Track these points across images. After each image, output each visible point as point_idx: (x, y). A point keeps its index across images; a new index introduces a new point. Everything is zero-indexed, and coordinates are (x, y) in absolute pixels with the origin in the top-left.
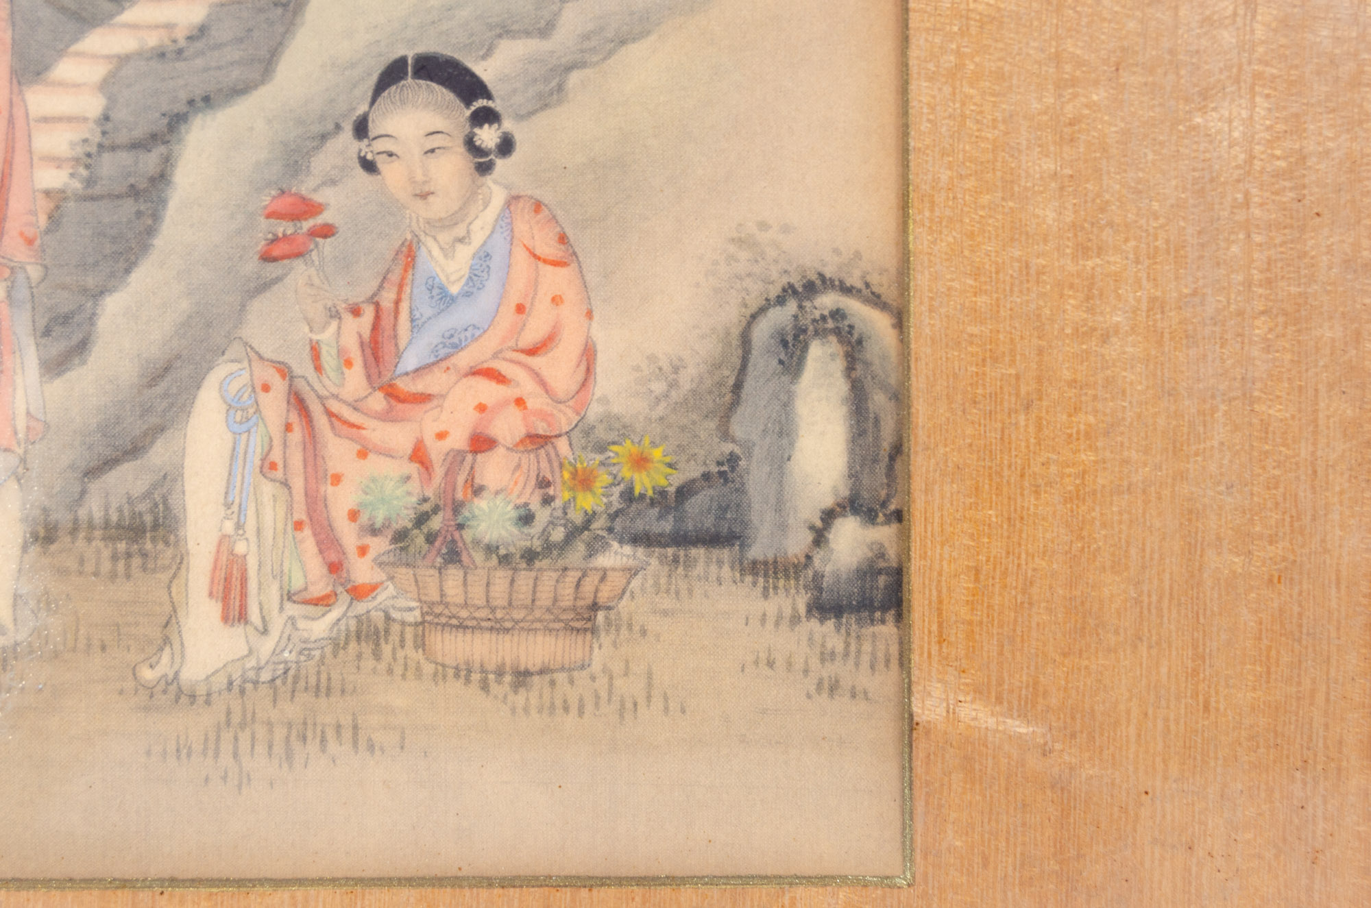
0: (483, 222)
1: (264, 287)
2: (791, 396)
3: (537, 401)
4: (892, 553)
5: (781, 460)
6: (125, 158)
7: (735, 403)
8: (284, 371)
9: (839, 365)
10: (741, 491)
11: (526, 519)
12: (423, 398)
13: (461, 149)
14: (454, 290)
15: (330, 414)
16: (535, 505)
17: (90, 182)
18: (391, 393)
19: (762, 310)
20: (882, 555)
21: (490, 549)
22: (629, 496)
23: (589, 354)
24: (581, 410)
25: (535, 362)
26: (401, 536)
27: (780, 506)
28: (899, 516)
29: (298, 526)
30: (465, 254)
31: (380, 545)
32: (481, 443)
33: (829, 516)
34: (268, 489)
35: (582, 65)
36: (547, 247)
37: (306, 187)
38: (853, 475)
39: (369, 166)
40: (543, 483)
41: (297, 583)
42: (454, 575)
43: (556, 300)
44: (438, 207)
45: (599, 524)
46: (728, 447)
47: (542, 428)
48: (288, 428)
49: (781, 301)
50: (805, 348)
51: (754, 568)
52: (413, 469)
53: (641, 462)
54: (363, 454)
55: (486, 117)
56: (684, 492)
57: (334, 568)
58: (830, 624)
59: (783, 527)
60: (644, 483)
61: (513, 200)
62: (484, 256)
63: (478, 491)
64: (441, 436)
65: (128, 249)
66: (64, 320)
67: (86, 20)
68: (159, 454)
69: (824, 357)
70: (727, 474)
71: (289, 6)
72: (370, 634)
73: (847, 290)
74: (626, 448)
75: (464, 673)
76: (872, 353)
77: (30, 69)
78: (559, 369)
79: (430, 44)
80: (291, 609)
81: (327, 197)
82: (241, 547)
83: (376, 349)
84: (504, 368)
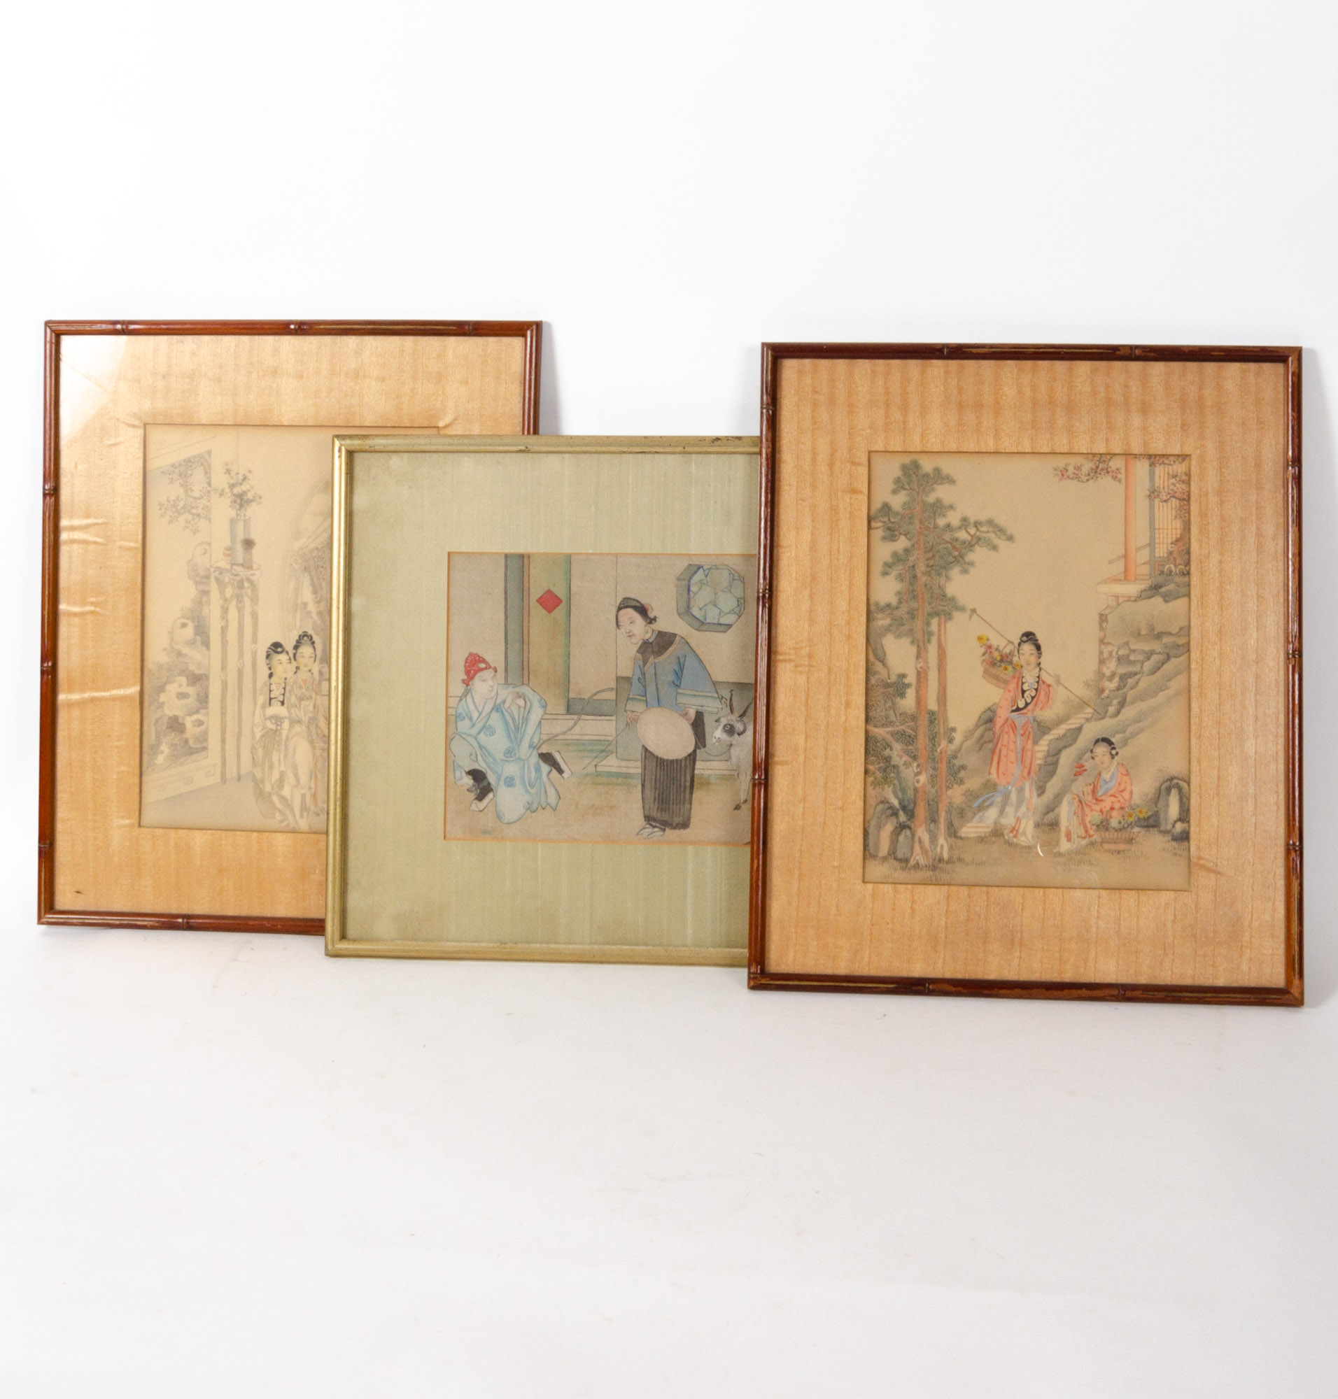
0: (1113, 768)
2: (1169, 799)
3: (1122, 801)
4: (1187, 829)
5: (1166, 811)
6: (1052, 758)
7: (1158, 800)
8: (1078, 796)
9: (1177, 793)
10: (1159, 817)
11: (1120, 823)
12: (1102, 801)
13: (1108, 754)
14: (1107, 780)
15: (1086, 804)
16: (1122, 821)
17: (1045, 762)
18: (1097, 800)
19: (1163, 783)
20: (1185, 829)
21: (1113, 828)
22: (1139, 818)
23: (1131, 792)
24: (1130, 802)
25: (1122, 794)
26: (1098, 826)
27: (1166, 820)
28: (1189, 822)
29: (1080, 824)
30: (1110, 774)
31: (1094, 827)
32: (1112, 809)
33: (1175, 822)
34: (1075, 817)
35: (1131, 738)
36: (1124, 772)
37: (1082, 762)
38: (1180, 814)
39: (1093, 758)
40: (1123, 816)
41: (1080, 834)
42: (1107, 833)
43: (1126, 782)
44: (1104, 766)
45: (1133, 824)
46: (1156, 809)
47: (1123, 806)
48: (1079, 806)
49: (1167, 782)
50: (1171, 790)
51: (1161, 832)
52: (1100, 813)
53: (1140, 812)
54: (1091, 811)
55: (1114, 748)
56: (1149, 818)
57: (1086, 831)
58: (1175, 842)
59: (1166, 824)
60: (1141, 816)
61: (1118, 764)
62: (1113, 774)
63: (1111, 817)
64: (1105, 807)
65: (1052, 774)
66: (1040, 787)
67: (1044, 733)
68: (1056, 811)
69: (1174, 792)
70: (1156, 814)
71: (1079, 729)
72: (1092, 844)
73: (1179, 779)
74: (1138, 809)
75: (1109, 851)
76: (1184, 791)
77: (1036, 742)
78: (1126, 794)
79: (1104, 736)
80: (1079, 839)
81: (1086, 764)
82: (1070, 828)
83: (1094, 792)
84: (1116, 795)
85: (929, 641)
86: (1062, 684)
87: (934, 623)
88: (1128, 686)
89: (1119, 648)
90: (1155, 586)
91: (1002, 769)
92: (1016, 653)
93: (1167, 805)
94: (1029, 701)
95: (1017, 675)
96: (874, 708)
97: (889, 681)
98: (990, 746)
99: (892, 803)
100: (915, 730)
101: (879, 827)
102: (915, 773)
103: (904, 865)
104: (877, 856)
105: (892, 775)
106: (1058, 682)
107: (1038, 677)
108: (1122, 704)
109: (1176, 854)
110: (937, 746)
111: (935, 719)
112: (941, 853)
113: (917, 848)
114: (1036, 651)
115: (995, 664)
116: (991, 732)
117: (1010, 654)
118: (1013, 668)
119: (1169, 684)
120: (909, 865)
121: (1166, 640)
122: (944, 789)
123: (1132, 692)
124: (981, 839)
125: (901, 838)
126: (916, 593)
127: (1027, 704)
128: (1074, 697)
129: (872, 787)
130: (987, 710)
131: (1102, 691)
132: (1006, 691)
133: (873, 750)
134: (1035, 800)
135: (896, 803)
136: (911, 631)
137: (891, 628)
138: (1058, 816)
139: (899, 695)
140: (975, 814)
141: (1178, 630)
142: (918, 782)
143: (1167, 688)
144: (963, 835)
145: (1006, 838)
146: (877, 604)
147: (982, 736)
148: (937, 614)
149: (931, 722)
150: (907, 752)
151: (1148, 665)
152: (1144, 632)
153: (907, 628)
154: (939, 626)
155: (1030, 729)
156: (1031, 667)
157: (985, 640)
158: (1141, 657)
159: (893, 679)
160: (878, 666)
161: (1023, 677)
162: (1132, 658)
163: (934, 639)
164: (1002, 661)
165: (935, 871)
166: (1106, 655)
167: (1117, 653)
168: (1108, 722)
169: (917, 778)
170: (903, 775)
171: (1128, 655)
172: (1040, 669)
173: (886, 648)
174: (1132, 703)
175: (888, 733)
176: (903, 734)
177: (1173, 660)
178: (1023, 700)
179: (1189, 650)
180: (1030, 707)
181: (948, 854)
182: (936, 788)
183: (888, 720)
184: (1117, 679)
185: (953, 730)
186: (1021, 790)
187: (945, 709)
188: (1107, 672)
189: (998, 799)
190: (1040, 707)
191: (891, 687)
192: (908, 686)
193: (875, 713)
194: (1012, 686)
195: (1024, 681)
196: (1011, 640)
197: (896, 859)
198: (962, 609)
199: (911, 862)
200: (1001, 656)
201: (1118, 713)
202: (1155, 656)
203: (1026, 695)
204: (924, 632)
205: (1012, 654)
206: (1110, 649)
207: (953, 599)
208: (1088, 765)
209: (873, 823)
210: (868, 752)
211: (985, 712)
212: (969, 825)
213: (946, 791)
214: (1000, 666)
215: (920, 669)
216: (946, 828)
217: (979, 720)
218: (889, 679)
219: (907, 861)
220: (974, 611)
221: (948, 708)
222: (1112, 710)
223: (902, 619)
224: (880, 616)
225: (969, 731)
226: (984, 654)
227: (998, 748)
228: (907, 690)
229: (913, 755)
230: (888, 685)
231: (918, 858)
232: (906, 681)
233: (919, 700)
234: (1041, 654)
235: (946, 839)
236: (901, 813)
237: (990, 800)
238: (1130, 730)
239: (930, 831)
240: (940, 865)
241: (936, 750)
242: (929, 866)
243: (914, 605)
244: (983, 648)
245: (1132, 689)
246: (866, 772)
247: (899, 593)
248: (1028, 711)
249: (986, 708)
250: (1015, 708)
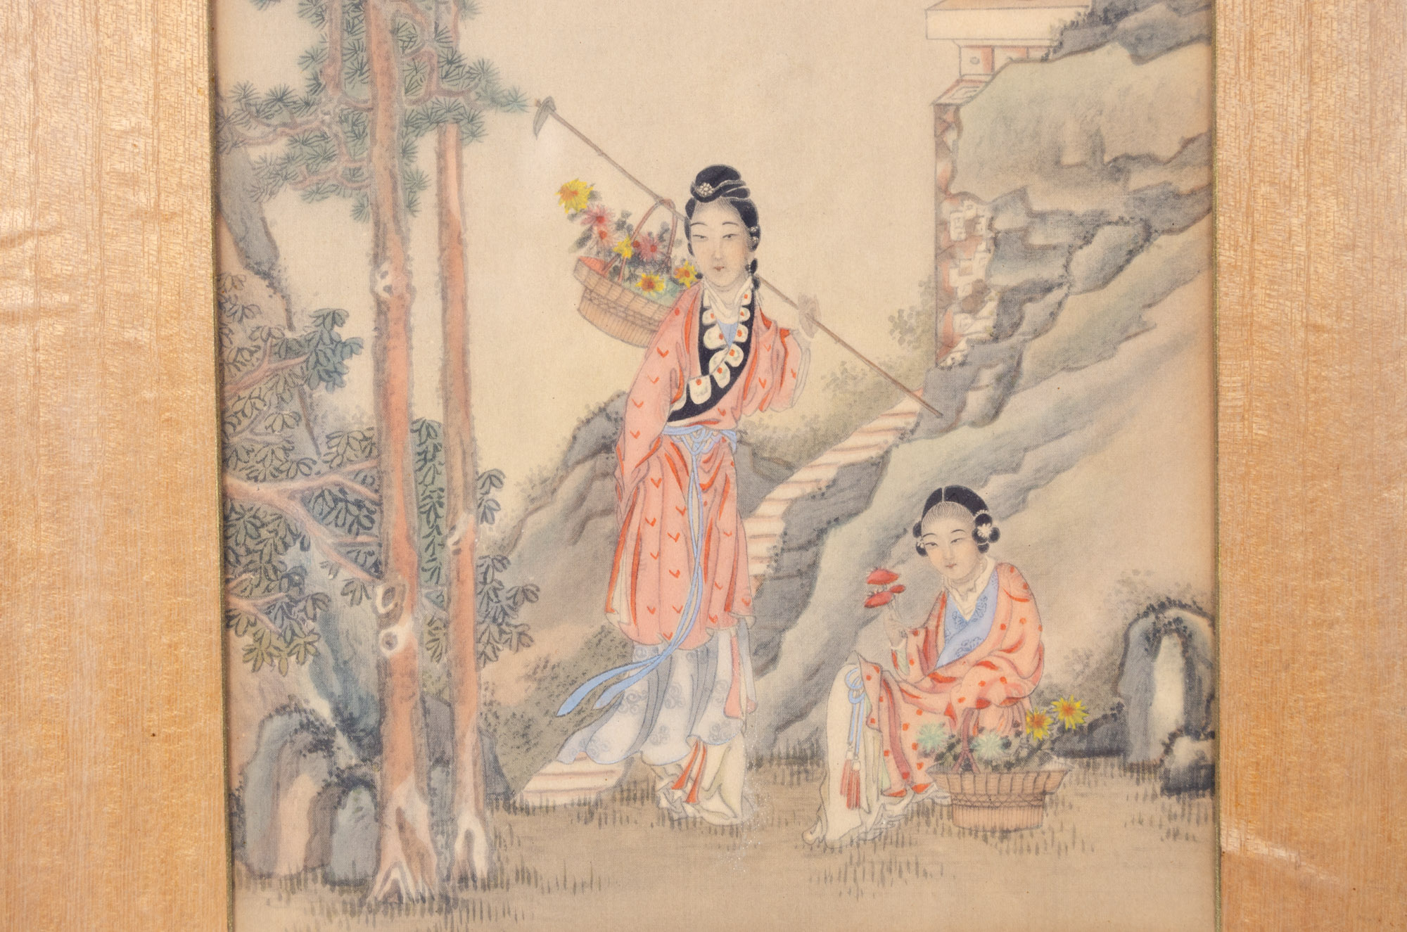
0: (983, 579)
1: (867, 622)
2: (1152, 668)
3: (1012, 679)
4: (1208, 757)
5: (1146, 705)
6: (795, 555)
7: (1121, 673)
8: (878, 668)
9: (1178, 650)
10: (1124, 724)
11: (1007, 745)
12: (951, 680)
13: (971, 539)
14: (967, 618)
15: (902, 690)
16: (1011, 737)
17: (777, 570)
18: (935, 678)
19: (1136, 620)
20: (1203, 758)
21: (988, 763)
22: (1063, 730)
23: (1040, 651)
24: (1036, 682)
25: (1011, 656)
26: (940, 757)
27: (1145, 733)
28: (1213, 735)
29: (886, 753)
30: (973, 597)
31: (929, 762)
32: (982, 703)
33: (1173, 737)
34: (870, 734)
35: (1036, 487)
36: (1017, 591)
37: (888, 565)
38: (1187, 712)
39: (922, 552)
40: (1016, 725)
41: (886, 785)
42: (968, 777)
43: (1022, 621)
44: (959, 572)
45: (1046, 746)
46: (1117, 700)
47: (1015, 694)
48: (881, 700)
49: (1146, 614)
50: (1159, 642)
51: (1131, 768)
52: (946, 719)
53: (1069, 710)
54: (919, 712)
55: (984, 519)
56: (1093, 726)
57: (905, 776)
58: (1174, 798)
59: (1147, 744)
60: (1070, 722)
61: (999, 566)
62: (983, 598)
63: (981, 730)
64: (961, 700)
65: (797, 605)
66: (764, 646)
67: (774, 480)
68: (814, 717)
69: (1170, 646)
70: (1116, 715)
71: (879, 465)
72: (924, 812)
73: (1183, 606)
74: (1061, 702)
75: (974, 831)
76: (1197, 642)
77: (747, 510)
78: (1024, 660)
79: (953, 482)
80: (883, 799)
81: (900, 570)
82: (856, 767)
83: (926, 653)
84: (995, 661)
85: (411, 206)
86: (819, 325)
87: (426, 147)
88: (1025, 327)
89: (996, 210)
90: (1106, 11)
91: (643, 600)
92: (680, 233)
93: (1148, 689)
94: (723, 381)
95: (685, 304)
96: (245, 422)
97: (289, 335)
98: (608, 524)
99: (313, 712)
100: (376, 482)
101: (276, 787)
102: (379, 617)
103: (354, 897)
104: (269, 876)
105: (311, 624)
106: (812, 320)
107: (751, 307)
108: (1009, 382)
109: (1176, 834)
110: (445, 531)
111: (436, 448)
112: (469, 859)
113: (393, 845)
114: (742, 224)
115: (617, 271)
116: (609, 484)
117: (661, 238)
118: (675, 281)
119: (1151, 315)
120: (370, 899)
121: (1141, 179)
122: (471, 663)
123: (1037, 344)
124: (589, 811)
125: (344, 817)
126: (363, 56)
127: (718, 393)
128: (861, 364)
129: (250, 665)
130: (595, 415)
131: (948, 344)
132: (655, 354)
133: (249, 552)
134: (749, 686)
135: (323, 709)
136: (354, 174)
137: (291, 168)
138: (818, 732)
139: (321, 378)
140: (567, 735)
141: (1176, 148)
142: (389, 644)
143: (1145, 328)
144: (533, 801)
145: (664, 803)
146: (245, 94)
147: (581, 498)
148: (434, 120)
149: (424, 458)
150: (351, 553)
151: (1086, 259)
152: (1070, 158)
153: (340, 165)
154: (441, 155)
155: (731, 472)
156: (726, 278)
157: (583, 196)
158: (1063, 236)
159: (303, 327)
160: (256, 289)
161: (703, 310)
162: (1037, 239)
163: (427, 199)
164: (637, 260)
165: (448, 911)
166: (956, 232)
167: (990, 227)
168: (967, 439)
169: (383, 633)
170: (343, 626)
171: (1026, 231)
172: (756, 283)
173: (274, 231)
174: (1039, 379)
175: (292, 497)
176: (339, 496)
177: (1162, 240)
178: (706, 381)
179: (1210, 210)
180: (726, 402)
181: (489, 859)
182: (444, 659)
183: (292, 456)
184: (990, 306)
185: (494, 479)
186: (705, 656)
187: (467, 415)
188: (962, 284)
189: (637, 686)
190: (759, 398)
191: (298, 355)
192: (352, 347)
193: (247, 434)
194: (673, 336)
195: (707, 319)
196: (665, 196)
197: (329, 880)
198: (512, 102)
199: (377, 887)
200: (636, 245)
201: (996, 410)
202: (1107, 228)
203: (712, 365)
204: (393, 176)
205: (666, 236)
206: (970, 214)
207: (482, 71)
208: (906, 570)
209: (256, 773)
210: (232, 558)
211: (588, 421)
212: (552, 768)
213: (478, 669)
214: (632, 277)
215: (385, 295)
216: (480, 779)
217: (571, 448)
218: (291, 327)
219: (361, 884)
220: (547, 107)
221: (474, 411)
222: (976, 401)
223: (324, 137)
224: (256, 131)
225: (544, 481)
226: (582, 242)
227: (633, 529)
228: (346, 362)
229: (371, 560)
230: (288, 349)
231: (395, 875)
232: (345, 332)
233: (383, 388)
234: (757, 234)
235: (480, 815)
236: (341, 740)
237: (615, 690)
238: (1031, 462)
239: (430, 793)
240: (463, 895)
241: (442, 545)
242: (432, 898)
243: (363, 93)
244: (579, 220)
245: (1037, 334)
246: (228, 618)
247: (311, 57)
248: (723, 413)
249: (593, 407)
250: (679, 405)
